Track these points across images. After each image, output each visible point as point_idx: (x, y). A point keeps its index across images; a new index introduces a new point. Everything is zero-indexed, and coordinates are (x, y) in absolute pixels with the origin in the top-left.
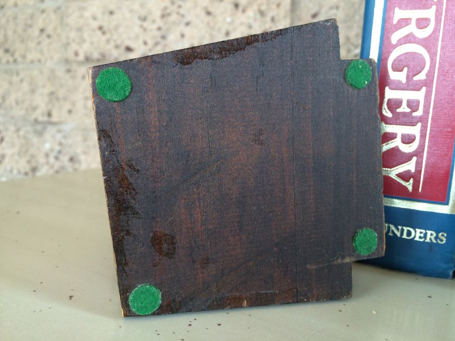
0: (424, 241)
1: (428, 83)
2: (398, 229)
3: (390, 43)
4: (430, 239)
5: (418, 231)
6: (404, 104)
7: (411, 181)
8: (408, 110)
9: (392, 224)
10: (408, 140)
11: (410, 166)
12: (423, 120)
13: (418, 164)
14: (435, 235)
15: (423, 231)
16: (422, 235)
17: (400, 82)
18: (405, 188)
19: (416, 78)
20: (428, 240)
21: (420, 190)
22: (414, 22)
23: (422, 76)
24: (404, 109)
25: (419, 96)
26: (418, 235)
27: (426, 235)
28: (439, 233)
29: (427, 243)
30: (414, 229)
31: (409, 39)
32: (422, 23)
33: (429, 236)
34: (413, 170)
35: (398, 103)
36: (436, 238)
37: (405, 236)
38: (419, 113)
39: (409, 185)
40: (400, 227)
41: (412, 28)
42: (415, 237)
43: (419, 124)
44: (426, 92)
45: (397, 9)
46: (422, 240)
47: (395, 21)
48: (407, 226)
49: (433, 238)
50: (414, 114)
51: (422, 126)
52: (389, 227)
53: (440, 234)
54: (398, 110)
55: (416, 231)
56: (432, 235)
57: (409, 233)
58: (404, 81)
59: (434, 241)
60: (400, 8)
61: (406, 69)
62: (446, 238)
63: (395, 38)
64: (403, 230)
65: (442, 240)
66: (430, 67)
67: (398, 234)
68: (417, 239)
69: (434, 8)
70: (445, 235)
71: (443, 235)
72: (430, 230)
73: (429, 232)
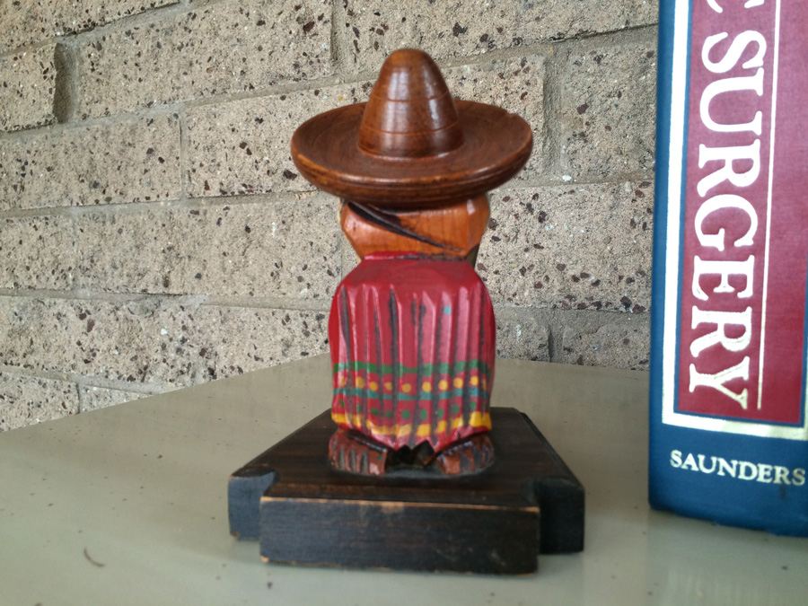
0: (772, 483)
1: (757, 250)
2: (731, 465)
3: (696, 193)
4: (781, 479)
5: (763, 467)
6: (725, 280)
7: (745, 393)
8: (730, 289)
9: (722, 457)
10: (734, 332)
11: (741, 371)
12: (754, 302)
13: (754, 368)
14: (787, 472)
15: (769, 467)
16: (768, 473)
17: (714, 250)
18: (737, 404)
19: (738, 243)
20: (777, 481)
21: (759, 406)
22: (729, 166)
23: (747, 241)
24: (724, 288)
25: (746, 268)
26: (762, 473)
27: (773, 473)
28: (794, 469)
29: (776, 485)
30: (756, 464)
31: (725, 188)
32: (742, 166)
33: (778, 475)
34: (746, 377)
35: (716, 280)
36: (790, 477)
37: (742, 476)
38: (747, 293)
39: (742, 399)
40: (735, 463)
41: (726, 174)
42: (757, 477)
43: (749, 310)
44: (755, 262)
45: (702, 147)
46: (769, 481)
47: (701, 164)
48: (744, 460)
49: (785, 477)
50: (741, 295)
51: (754, 312)
52: (718, 463)
53: (795, 471)
54: (717, 290)
55: (758, 468)
56: (782, 472)
57: (748, 472)
58: (721, 248)
59: (787, 482)
60: (708, 145)
61: (722, 231)
62: (805, 476)
63: (703, 187)
64: (738, 467)
65: (798, 481)
66: (759, 227)
67: (732, 472)
68: (761, 479)
69: (757, 143)
70: (804, 472)
71: (799, 473)
72: (779, 465)
73: (778, 469)
